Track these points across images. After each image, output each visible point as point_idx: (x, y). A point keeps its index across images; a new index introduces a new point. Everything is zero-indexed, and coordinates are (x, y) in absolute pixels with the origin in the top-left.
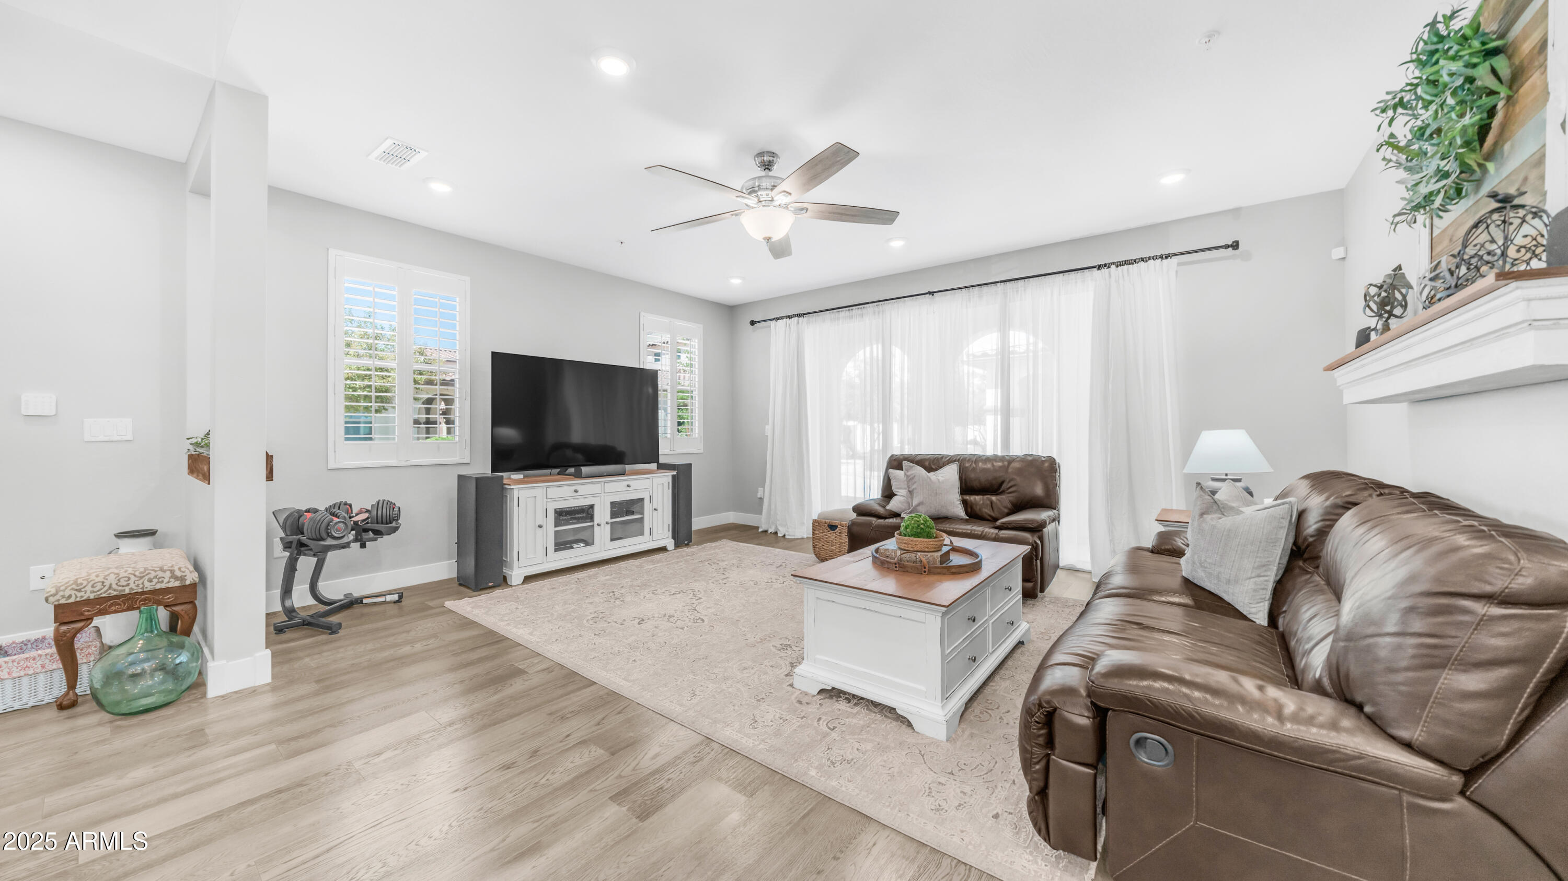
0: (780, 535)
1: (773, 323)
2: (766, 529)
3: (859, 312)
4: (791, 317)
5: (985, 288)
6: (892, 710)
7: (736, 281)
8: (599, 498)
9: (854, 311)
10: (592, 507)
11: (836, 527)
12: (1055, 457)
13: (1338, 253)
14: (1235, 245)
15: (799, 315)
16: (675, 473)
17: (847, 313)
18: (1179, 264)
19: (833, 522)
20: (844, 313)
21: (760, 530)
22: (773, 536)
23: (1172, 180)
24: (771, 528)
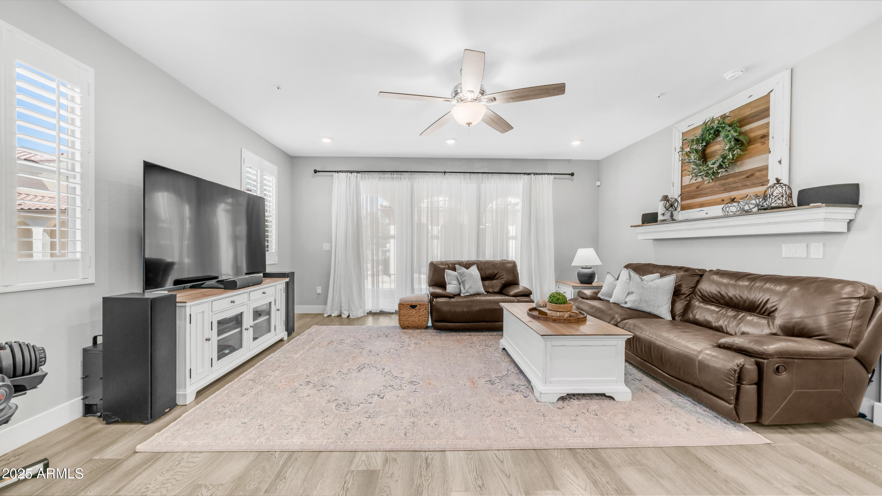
0: (344, 316)
1: (335, 174)
2: (330, 314)
3: (399, 176)
4: (351, 172)
5: (472, 175)
6: (603, 395)
7: (327, 141)
8: (246, 306)
9: (395, 175)
10: (241, 314)
11: (416, 306)
12: (514, 260)
13: (598, 183)
14: (572, 174)
15: (358, 172)
16: (287, 280)
17: (390, 175)
18: (554, 178)
19: (414, 304)
20: (387, 175)
21: (325, 315)
22: (339, 318)
23: (576, 143)
24: (333, 313)
